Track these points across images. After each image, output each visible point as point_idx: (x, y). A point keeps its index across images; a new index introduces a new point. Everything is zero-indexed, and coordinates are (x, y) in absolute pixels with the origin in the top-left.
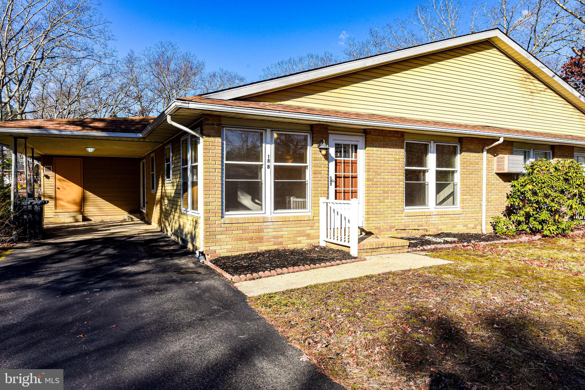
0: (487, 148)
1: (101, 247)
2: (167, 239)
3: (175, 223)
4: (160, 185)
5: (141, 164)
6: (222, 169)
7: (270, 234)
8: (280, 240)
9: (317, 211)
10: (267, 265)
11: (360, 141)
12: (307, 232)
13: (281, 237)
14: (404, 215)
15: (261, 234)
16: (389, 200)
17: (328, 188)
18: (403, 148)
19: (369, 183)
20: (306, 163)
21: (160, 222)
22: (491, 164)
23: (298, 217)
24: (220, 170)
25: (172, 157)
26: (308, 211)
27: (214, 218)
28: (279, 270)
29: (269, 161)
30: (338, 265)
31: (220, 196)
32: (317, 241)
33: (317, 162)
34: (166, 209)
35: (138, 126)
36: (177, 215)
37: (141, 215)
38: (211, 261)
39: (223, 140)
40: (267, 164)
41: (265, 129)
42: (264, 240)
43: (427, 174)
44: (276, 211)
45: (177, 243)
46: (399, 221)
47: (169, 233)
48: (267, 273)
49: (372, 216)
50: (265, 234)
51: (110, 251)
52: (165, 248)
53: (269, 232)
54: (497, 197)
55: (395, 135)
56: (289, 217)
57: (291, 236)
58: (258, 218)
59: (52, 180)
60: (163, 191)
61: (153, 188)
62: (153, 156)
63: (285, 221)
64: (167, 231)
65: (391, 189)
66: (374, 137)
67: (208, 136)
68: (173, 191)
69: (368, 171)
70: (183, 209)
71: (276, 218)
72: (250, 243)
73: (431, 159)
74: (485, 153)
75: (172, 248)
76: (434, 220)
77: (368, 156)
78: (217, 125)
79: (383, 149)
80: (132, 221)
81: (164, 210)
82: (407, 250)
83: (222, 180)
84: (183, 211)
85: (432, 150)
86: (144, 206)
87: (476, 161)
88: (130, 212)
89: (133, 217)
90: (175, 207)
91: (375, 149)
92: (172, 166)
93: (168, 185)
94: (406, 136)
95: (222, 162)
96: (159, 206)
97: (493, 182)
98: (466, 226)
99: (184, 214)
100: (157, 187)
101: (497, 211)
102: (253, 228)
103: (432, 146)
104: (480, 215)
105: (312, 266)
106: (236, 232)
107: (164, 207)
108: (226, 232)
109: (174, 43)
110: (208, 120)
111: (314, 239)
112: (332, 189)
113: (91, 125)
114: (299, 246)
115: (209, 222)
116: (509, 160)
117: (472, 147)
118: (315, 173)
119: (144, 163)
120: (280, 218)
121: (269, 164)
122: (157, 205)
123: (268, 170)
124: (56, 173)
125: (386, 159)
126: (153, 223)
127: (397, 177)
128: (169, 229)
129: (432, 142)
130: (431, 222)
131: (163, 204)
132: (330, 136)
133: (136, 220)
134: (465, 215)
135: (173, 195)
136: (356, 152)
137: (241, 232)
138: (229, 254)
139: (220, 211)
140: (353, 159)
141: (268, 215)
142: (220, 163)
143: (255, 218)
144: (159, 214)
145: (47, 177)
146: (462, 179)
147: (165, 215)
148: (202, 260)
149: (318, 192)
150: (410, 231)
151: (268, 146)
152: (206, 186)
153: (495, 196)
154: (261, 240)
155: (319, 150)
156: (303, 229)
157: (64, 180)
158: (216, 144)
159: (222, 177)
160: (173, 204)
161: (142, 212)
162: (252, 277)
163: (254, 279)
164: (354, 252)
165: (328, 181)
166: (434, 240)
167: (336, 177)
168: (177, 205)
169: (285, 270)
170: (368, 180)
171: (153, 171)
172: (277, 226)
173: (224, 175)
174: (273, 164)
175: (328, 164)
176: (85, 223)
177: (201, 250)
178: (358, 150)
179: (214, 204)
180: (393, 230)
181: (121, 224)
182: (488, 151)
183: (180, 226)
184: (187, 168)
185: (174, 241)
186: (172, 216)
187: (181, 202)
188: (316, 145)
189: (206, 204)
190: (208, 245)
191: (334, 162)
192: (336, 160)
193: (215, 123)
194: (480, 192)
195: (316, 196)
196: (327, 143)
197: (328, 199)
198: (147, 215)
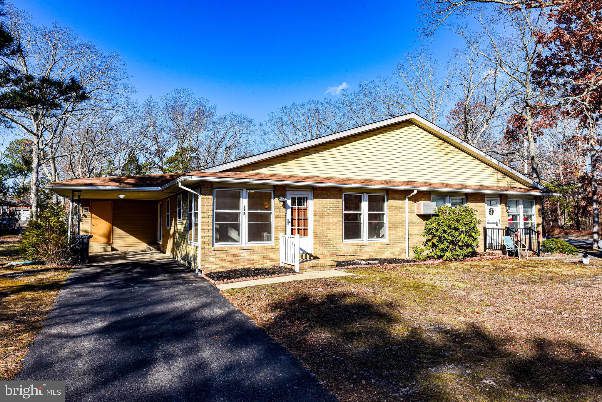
0: (407, 197)
1: (132, 268)
2: (177, 263)
3: (184, 251)
4: (173, 223)
5: (159, 205)
6: (213, 216)
7: (245, 257)
8: (251, 262)
9: (278, 243)
10: (238, 276)
11: (310, 194)
12: (271, 256)
13: (253, 260)
14: (342, 245)
15: (239, 258)
16: (331, 235)
17: (286, 227)
18: (341, 198)
19: (316, 223)
20: (271, 210)
21: (173, 251)
22: (412, 208)
23: (264, 246)
24: (212, 216)
25: (183, 204)
26: (272, 242)
27: (208, 247)
28: (244, 278)
29: (244, 210)
30: (283, 276)
31: (212, 233)
32: (277, 263)
33: (278, 210)
34: (177, 241)
35: (158, 181)
36: (185, 245)
37: (157, 246)
38: (205, 275)
39: (214, 197)
40: (243, 211)
41: (242, 189)
42: (241, 261)
43: (362, 216)
44: (249, 243)
45: (184, 265)
46: (339, 249)
47: (179, 259)
48: (236, 280)
49: (319, 246)
50: (241, 258)
51: (139, 270)
52: (176, 268)
53: (244, 257)
54: (418, 232)
55: (336, 190)
56: (258, 247)
57: (259, 259)
58: (237, 247)
59: (88, 219)
60: (176, 228)
61: (168, 225)
62: (168, 201)
63: (255, 249)
64: (178, 257)
65: (332, 227)
66: (319, 192)
67: (204, 195)
68: (183, 229)
69: (315, 215)
70: (189, 241)
71: (249, 247)
72: (231, 263)
73: (365, 205)
74: (407, 200)
75: (181, 268)
76: (367, 249)
77: (315, 205)
78: (210, 188)
79: (326, 200)
80: (151, 251)
81: (176, 242)
82: (335, 268)
83: (213, 222)
84: (189, 243)
85: (365, 199)
86: (161, 239)
87: (400, 206)
88: (150, 244)
89: (151, 248)
90: (183, 240)
91: (320, 200)
92: (182, 211)
93: (179, 224)
94: (343, 190)
95: (213, 211)
96: (172, 239)
97: (414, 221)
98: (393, 253)
99: (189, 245)
100: (171, 224)
101: (419, 243)
102: (233, 253)
103: (365, 197)
104: (404, 245)
105: (266, 276)
106: (222, 256)
107: (175, 240)
108: (215, 256)
109: (189, 89)
110: (204, 185)
111: (276, 261)
112: (289, 227)
113: (126, 181)
114: (265, 266)
115: (204, 250)
116: (424, 206)
117: (397, 196)
118: (276, 217)
119: (161, 205)
120: (251, 247)
121: (245, 211)
122: (171, 238)
123: (244, 216)
124: (92, 212)
125: (329, 206)
126: (167, 252)
127: (337, 219)
128: (179, 256)
129: (365, 194)
130: (364, 250)
131: (176, 237)
132: (287, 192)
133: (154, 250)
134: (392, 245)
135: (182, 231)
136: (307, 202)
137: (225, 256)
138: (217, 271)
139: (212, 243)
140: (305, 207)
141: (244, 245)
142: (212, 212)
143: (235, 247)
144: (172, 245)
145: (85, 216)
146: (390, 219)
147: (176, 246)
148: (199, 274)
149: (279, 229)
150: (348, 256)
151: (244, 200)
152: (202, 226)
153: (417, 232)
154: (238, 261)
155: (279, 201)
156: (268, 254)
157: (97, 218)
158: (209, 200)
159: (213, 220)
160: (182, 238)
161: (159, 244)
162: (227, 282)
163: (228, 283)
164: (297, 269)
165: (286, 222)
166: (360, 262)
167: (292, 219)
168: (185, 238)
169: (248, 278)
170: (315, 221)
171: (168, 212)
172: (250, 253)
173: (214, 219)
174: (247, 211)
175: (286, 211)
176: (114, 252)
177: (199, 268)
178: (308, 201)
179: (208, 238)
180: (335, 255)
181: (143, 252)
182: (409, 199)
183: (187, 253)
184: (192, 213)
185: (182, 264)
186: (181, 247)
187: (188, 237)
188: (277, 199)
189: (203, 238)
190: (204, 264)
191: (290, 209)
192: (292, 208)
193: (209, 186)
194: (404, 229)
195: (277, 232)
196: (284, 196)
197: (286, 234)
198: (163, 245)
